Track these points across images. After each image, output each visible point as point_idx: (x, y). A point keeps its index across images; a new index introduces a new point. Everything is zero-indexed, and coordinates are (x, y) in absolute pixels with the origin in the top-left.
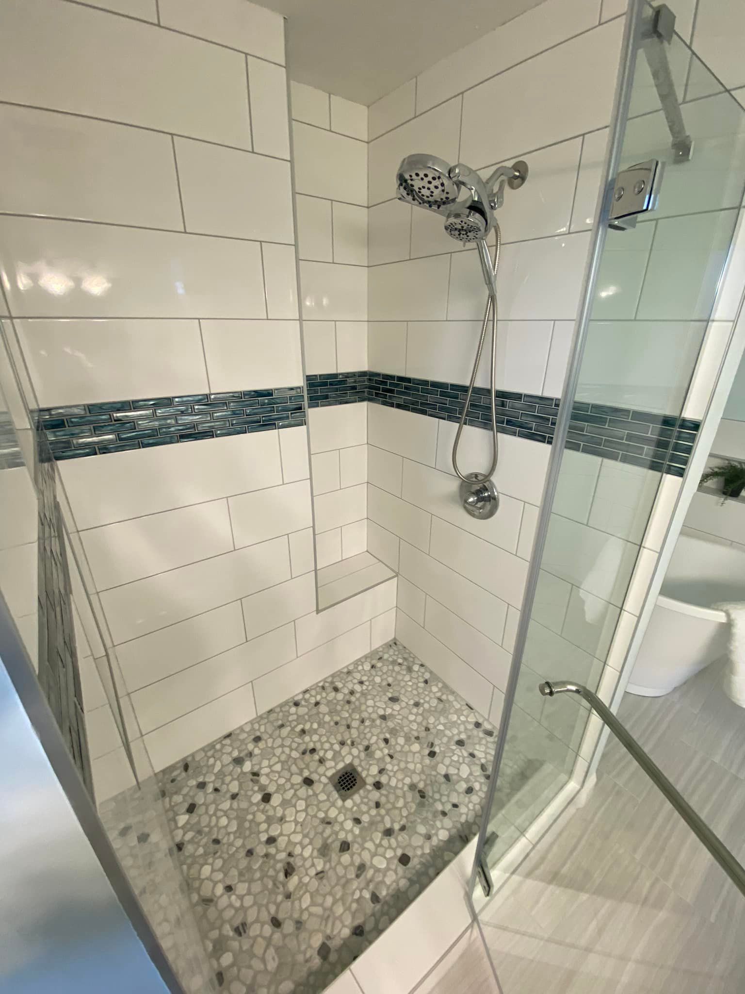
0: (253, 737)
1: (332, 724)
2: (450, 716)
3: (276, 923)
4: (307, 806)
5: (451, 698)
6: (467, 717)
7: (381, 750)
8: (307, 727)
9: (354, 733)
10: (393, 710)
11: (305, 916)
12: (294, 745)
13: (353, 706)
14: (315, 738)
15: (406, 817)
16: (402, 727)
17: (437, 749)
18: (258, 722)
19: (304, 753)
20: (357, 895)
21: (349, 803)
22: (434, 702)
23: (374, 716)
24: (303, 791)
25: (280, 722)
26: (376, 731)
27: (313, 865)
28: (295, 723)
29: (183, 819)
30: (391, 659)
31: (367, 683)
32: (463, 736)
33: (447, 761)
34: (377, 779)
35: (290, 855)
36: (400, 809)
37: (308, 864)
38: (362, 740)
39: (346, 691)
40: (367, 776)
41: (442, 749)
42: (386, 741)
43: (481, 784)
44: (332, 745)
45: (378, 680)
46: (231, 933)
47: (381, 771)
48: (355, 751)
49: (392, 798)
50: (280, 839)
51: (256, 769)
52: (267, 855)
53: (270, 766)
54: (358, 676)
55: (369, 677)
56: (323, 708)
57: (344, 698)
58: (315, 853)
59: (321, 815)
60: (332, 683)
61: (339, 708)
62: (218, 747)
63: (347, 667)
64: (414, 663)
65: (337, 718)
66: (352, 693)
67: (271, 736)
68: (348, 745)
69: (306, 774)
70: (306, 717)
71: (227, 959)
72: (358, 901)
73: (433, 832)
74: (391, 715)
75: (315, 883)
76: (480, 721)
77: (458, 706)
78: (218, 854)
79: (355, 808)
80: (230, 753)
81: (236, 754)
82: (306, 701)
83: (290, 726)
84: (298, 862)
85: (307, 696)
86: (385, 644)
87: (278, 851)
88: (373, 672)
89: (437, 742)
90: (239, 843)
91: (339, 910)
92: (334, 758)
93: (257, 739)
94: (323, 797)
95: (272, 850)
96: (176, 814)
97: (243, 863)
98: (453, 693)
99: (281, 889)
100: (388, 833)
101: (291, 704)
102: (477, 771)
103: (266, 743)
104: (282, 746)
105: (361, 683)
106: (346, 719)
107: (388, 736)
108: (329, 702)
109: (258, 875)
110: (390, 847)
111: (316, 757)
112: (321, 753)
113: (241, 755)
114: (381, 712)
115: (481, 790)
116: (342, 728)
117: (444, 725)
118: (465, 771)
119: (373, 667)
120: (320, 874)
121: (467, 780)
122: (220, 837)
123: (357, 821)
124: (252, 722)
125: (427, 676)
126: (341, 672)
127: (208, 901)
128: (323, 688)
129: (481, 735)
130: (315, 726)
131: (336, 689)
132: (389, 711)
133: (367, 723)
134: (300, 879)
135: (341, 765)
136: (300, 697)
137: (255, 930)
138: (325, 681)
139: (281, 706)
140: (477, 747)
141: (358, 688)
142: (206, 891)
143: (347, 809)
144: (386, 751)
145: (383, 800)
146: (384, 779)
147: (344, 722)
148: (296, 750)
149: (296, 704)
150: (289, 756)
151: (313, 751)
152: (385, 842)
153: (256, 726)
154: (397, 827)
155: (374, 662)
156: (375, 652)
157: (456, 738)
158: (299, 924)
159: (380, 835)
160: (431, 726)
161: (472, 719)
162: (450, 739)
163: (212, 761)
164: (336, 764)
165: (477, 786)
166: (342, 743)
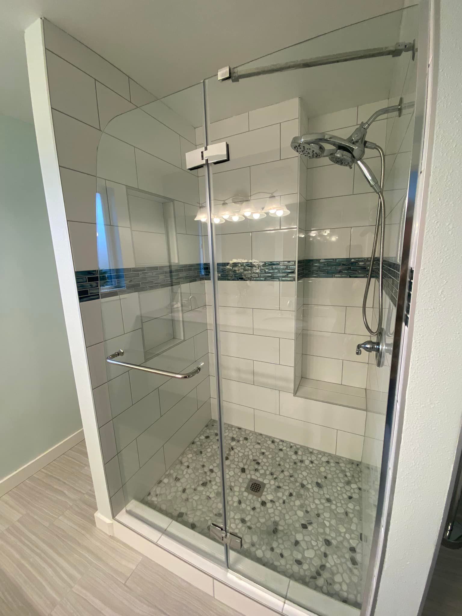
0: (246, 437)
1: (277, 463)
2: (340, 526)
3: (184, 491)
4: (233, 476)
5: (355, 520)
6: (351, 538)
7: (283, 495)
8: (267, 454)
9: (281, 476)
10: (312, 488)
11: (190, 500)
12: (254, 454)
13: (295, 466)
14: (265, 460)
15: (256, 527)
16: (306, 499)
17: (310, 528)
18: (253, 434)
19: (254, 460)
20: (207, 518)
21: (246, 494)
22: (341, 510)
23: (299, 480)
24: (238, 471)
25: (260, 442)
26: (291, 485)
27: (211, 493)
28: (264, 448)
29: (203, 437)
30: (343, 468)
31: (314, 465)
32: (334, 542)
33: (307, 538)
34: (266, 502)
35: (210, 481)
36: (259, 521)
37: (210, 490)
38: (281, 482)
39: (300, 458)
40: (264, 495)
41: (313, 531)
42: (291, 495)
43: (309, 569)
44: (267, 469)
45: (322, 469)
46: (174, 477)
47: (272, 501)
48: (272, 482)
49: (262, 514)
50: (214, 474)
51: (234, 447)
52: (205, 473)
53: (239, 451)
54: (314, 458)
55: (319, 464)
56: (281, 454)
57: (295, 459)
58: (216, 491)
59: (233, 484)
60: (298, 449)
61: (288, 461)
62: (233, 429)
63: (313, 449)
64: (356, 483)
65: (282, 463)
66: (302, 461)
67: (251, 443)
68: (273, 477)
69: (246, 467)
70: (271, 450)
71: (166, 481)
72: (205, 520)
73: (257, 546)
74: (308, 489)
75: (204, 497)
76: (358, 550)
77: (353, 527)
78: (198, 456)
79: (245, 498)
80: (234, 434)
81: (235, 436)
82: (278, 444)
83: (261, 447)
84: (209, 485)
85: (281, 443)
86: (349, 459)
87: (209, 476)
88: (324, 464)
89: (315, 525)
90: (205, 460)
91: (198, 513)
92: (261, 475)
93: (246, 439)
94: (241, 480)
95: (208, 473)
96: (203, 434)
97: (199, 466)
98: (360, 519)
99: (196, 485)
100: (243, 521)
101: (271, 440)
102: (317, 562)
103: (247, 443)
104: (250, 450)
105: (312, 462)
106: (285, 467)
107: (294, 494)
108: (287, 454)
109: (197, 474)
110: (237, 525)
111: (256, 467)
112: (260, 468)
113: (236, 438)
114: (305, 483)
115: (305, 571)
116: (280, 469)
117: (331, 525)
118: (309, 554)
119: (328, 462)
120: (209, 498)
121: (304, 557)
122: (203, 453)
123: (240, 502)
124: (251, 432)
125: (355, 496)
126: (308, 448)
127: (181, 463)
128: (291, 447)
129: (347, 556)
130: (270, 456)
131: (296, 453)
132: (309, 486)
133: (292, 479)
134: (202, 491)
135: (260, 480)
136: (278, 441)
137: (178, 484)
138: (295, 445)
139: (267, 436)
140: (335, 557)
141: (307, 462)
142: (184, 460)
143: (242, 494)
144: (285, 498)
145: (258, 510)
146: (269, 505)
147: (283, 468)
148: (253, 456)
149: (273, 442)
150: (248, 455)
151: (258, 463)
152: (237, 521)
153: (251, 434)
154: (248, 524)
155: (331, 461)
156: (340, 458)
157: (329, 538)
158: (187, 500)
159: (239, 517)
160: (322, 517)
161: (353, 543)
162: (324, 533)
163: (227, 431)
164: (260, 477)
165: (305, 566)
166: (272, 474)
